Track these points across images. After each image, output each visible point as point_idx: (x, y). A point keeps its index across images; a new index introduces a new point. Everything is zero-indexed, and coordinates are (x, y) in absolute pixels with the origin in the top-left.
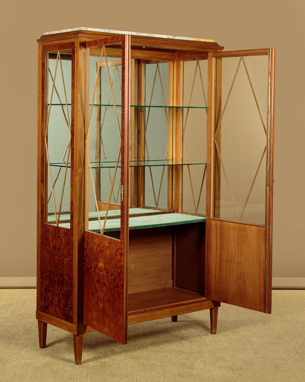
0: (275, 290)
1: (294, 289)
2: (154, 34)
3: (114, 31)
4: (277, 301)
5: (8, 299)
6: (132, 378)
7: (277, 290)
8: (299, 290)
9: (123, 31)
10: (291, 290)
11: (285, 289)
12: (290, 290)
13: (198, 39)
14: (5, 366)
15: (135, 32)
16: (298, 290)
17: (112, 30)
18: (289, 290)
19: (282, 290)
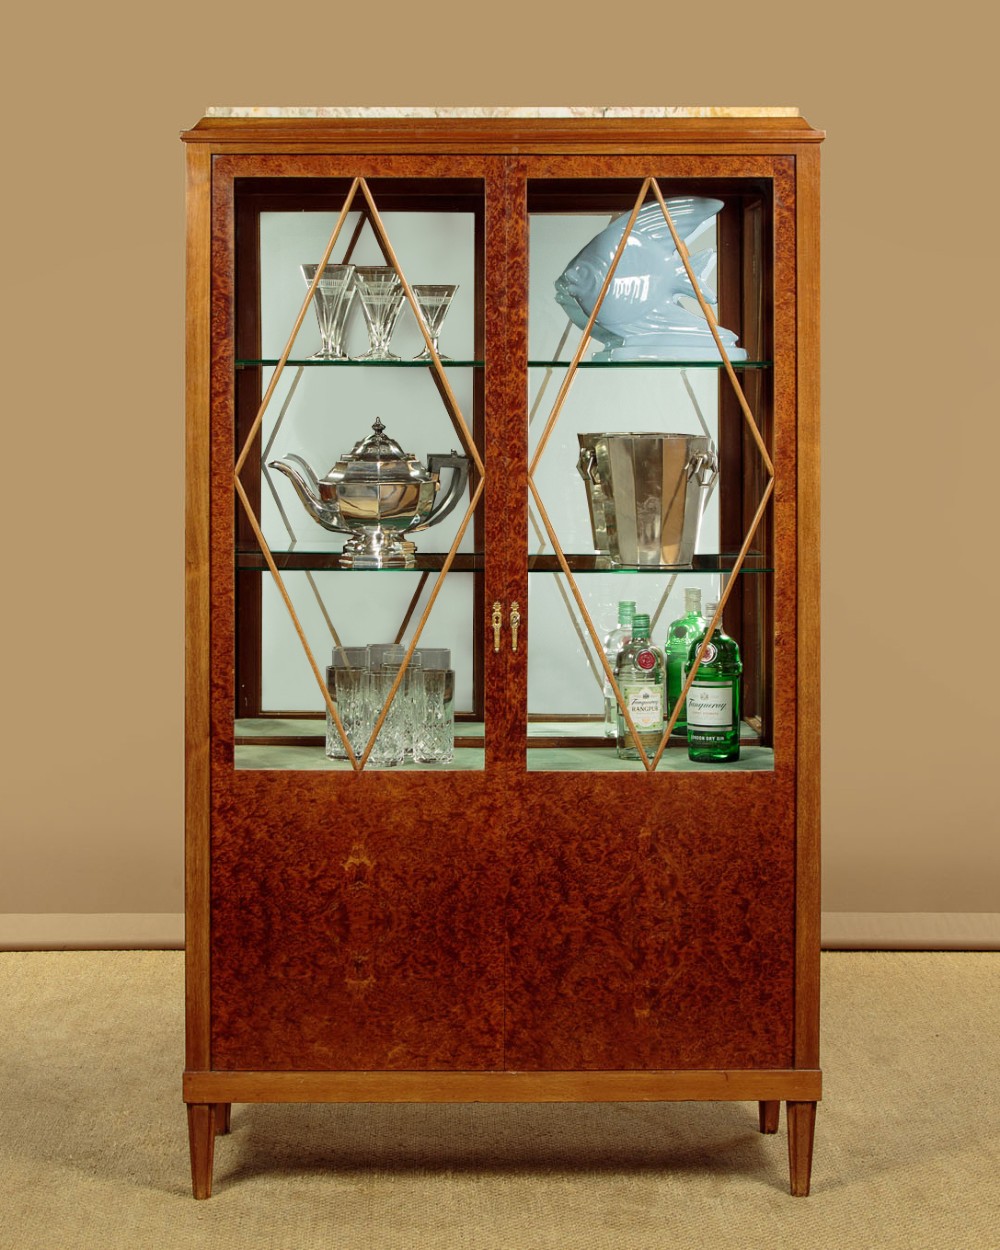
0: (912, 954)
1: (971, 951)
2: (512, 106)
3: (341, 109)
4: (917, 987)
5: (63, 982)
6: (457, 1232)
7: (917, 954)
8: (987, 953)
9: (379, 108)
10: (963, 954)
11: (943, 951)
12: (960, 953)
13: (718, 109)
14: (55, 1194)
15: (427, 108)
16: (984, 954)
17: (331, 109)
18: (955, 954)
19: (935, 954)
